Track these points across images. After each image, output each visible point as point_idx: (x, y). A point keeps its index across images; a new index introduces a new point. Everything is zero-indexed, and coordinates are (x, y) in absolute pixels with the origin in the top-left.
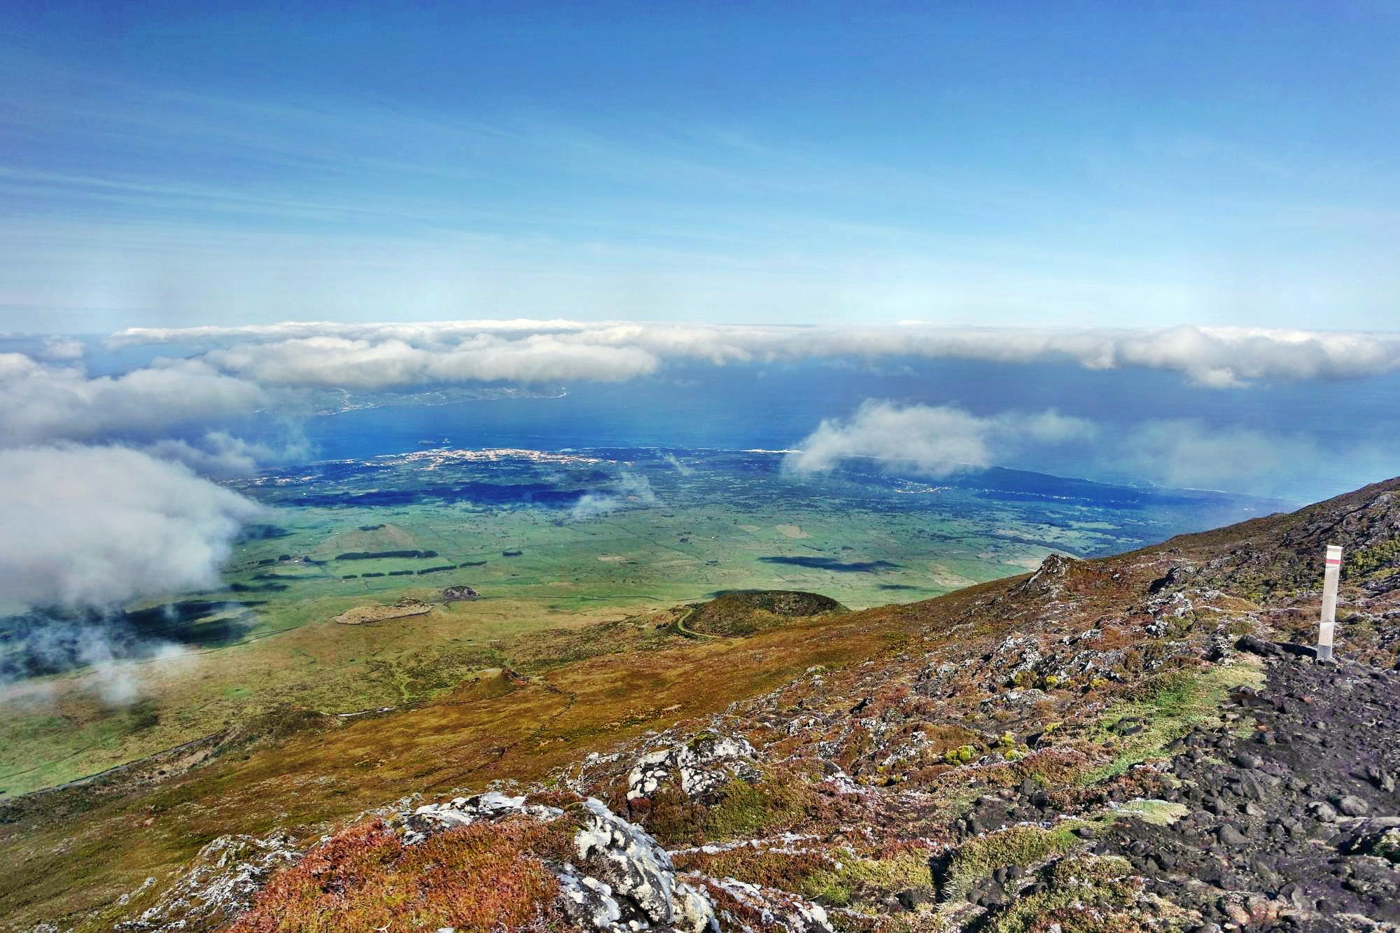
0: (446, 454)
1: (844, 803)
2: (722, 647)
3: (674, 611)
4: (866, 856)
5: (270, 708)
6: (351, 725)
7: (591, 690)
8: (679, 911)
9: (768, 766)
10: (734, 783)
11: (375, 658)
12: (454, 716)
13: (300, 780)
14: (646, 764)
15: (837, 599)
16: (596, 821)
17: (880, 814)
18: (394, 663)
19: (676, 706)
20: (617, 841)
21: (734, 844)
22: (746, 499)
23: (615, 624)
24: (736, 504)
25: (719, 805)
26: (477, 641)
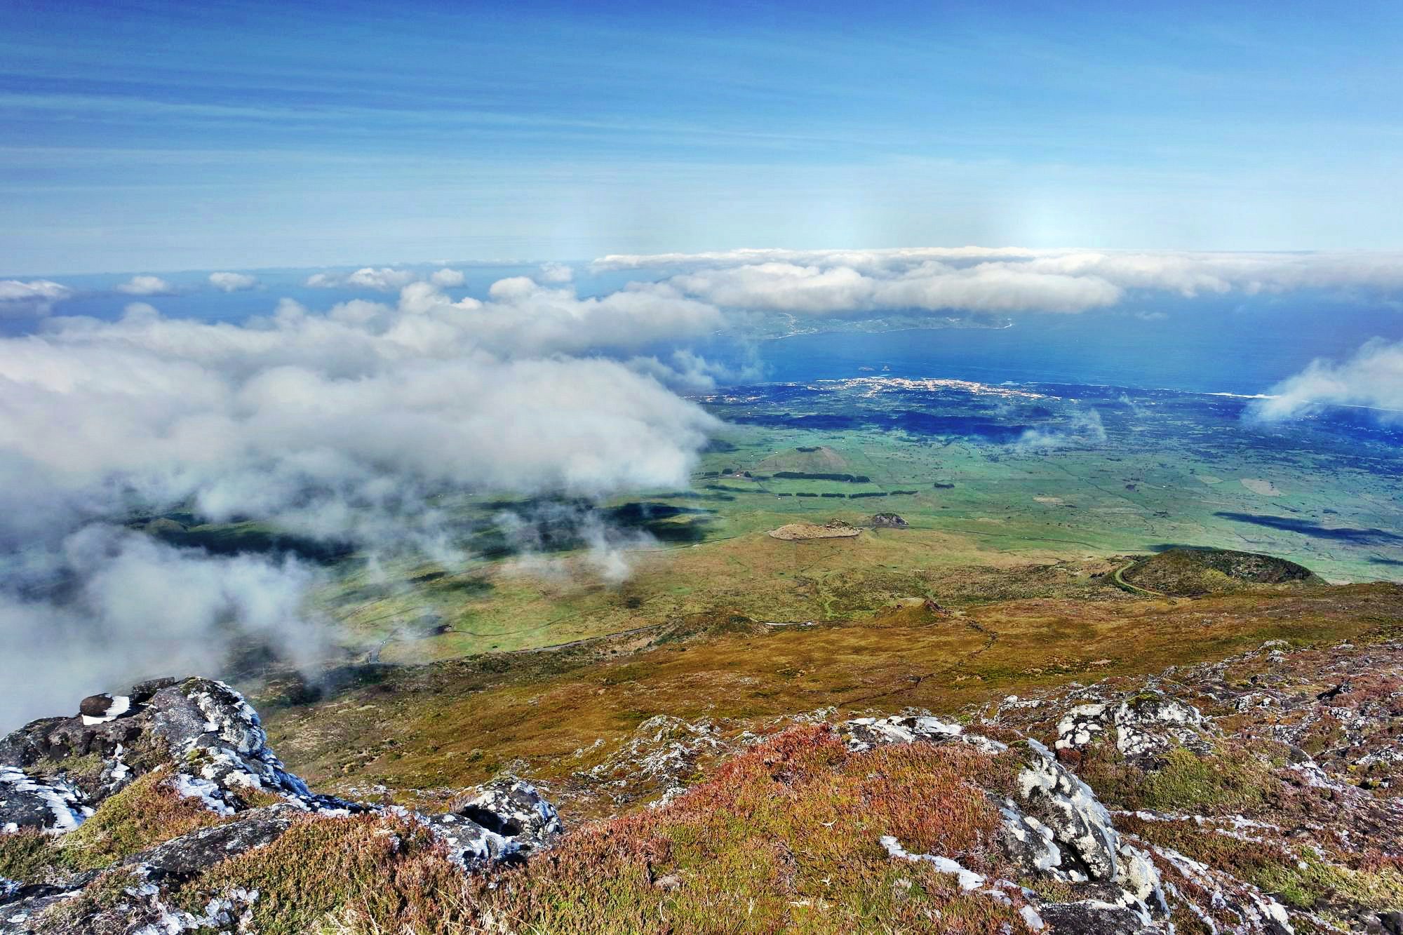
0: (885, 381)
1: (1313, 797)
2: (1164, 606)
3: (1112, 561)
4: (1339, 863)
5: (705, 608)
6: (777, 634)
7: (1014, 633)
8: (1122, 872)
9: (1220, 740)
10: (1180, 751)
11: (803, 574)
12: (873, 639)
13: (729, 677)
14: (1079, 715)
15: (1310, 569)
16: (1042, 763)
17: (1361, 819)
18: (821, 581)
19: (1105, 661)
20: (1063, 787)
21: (1174, 815)
22: (1208, 447)
23: (1046, 567)
24: (1197, 452)
25: (1158, 772)
26: (902, 569)
